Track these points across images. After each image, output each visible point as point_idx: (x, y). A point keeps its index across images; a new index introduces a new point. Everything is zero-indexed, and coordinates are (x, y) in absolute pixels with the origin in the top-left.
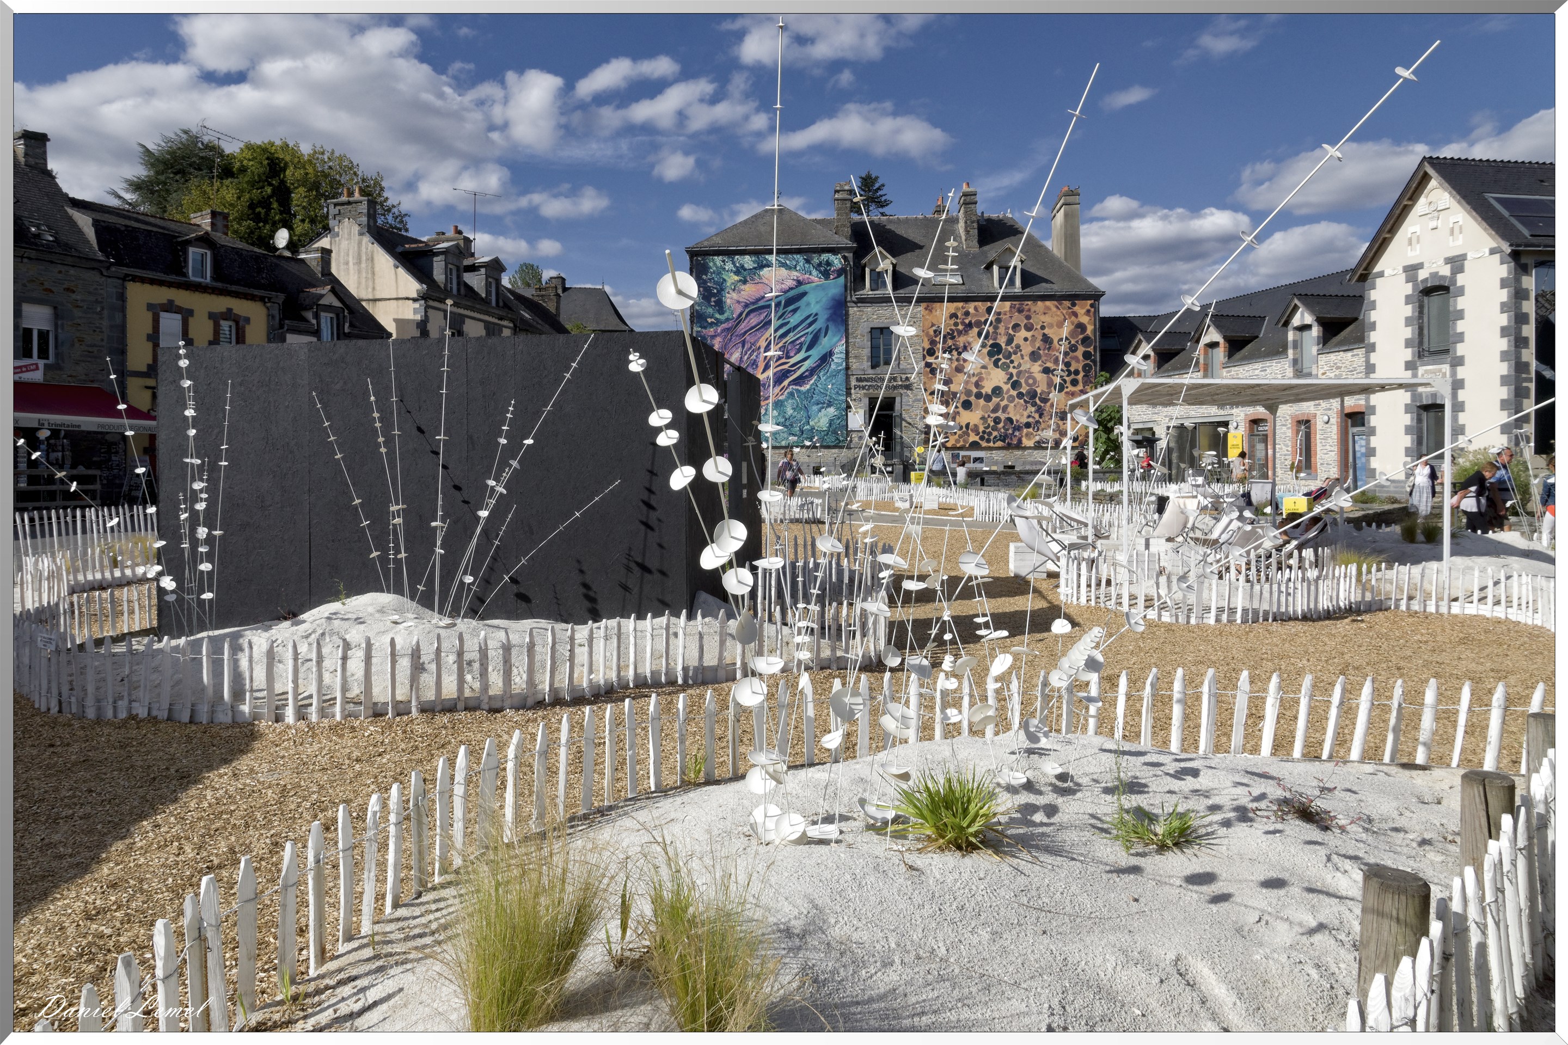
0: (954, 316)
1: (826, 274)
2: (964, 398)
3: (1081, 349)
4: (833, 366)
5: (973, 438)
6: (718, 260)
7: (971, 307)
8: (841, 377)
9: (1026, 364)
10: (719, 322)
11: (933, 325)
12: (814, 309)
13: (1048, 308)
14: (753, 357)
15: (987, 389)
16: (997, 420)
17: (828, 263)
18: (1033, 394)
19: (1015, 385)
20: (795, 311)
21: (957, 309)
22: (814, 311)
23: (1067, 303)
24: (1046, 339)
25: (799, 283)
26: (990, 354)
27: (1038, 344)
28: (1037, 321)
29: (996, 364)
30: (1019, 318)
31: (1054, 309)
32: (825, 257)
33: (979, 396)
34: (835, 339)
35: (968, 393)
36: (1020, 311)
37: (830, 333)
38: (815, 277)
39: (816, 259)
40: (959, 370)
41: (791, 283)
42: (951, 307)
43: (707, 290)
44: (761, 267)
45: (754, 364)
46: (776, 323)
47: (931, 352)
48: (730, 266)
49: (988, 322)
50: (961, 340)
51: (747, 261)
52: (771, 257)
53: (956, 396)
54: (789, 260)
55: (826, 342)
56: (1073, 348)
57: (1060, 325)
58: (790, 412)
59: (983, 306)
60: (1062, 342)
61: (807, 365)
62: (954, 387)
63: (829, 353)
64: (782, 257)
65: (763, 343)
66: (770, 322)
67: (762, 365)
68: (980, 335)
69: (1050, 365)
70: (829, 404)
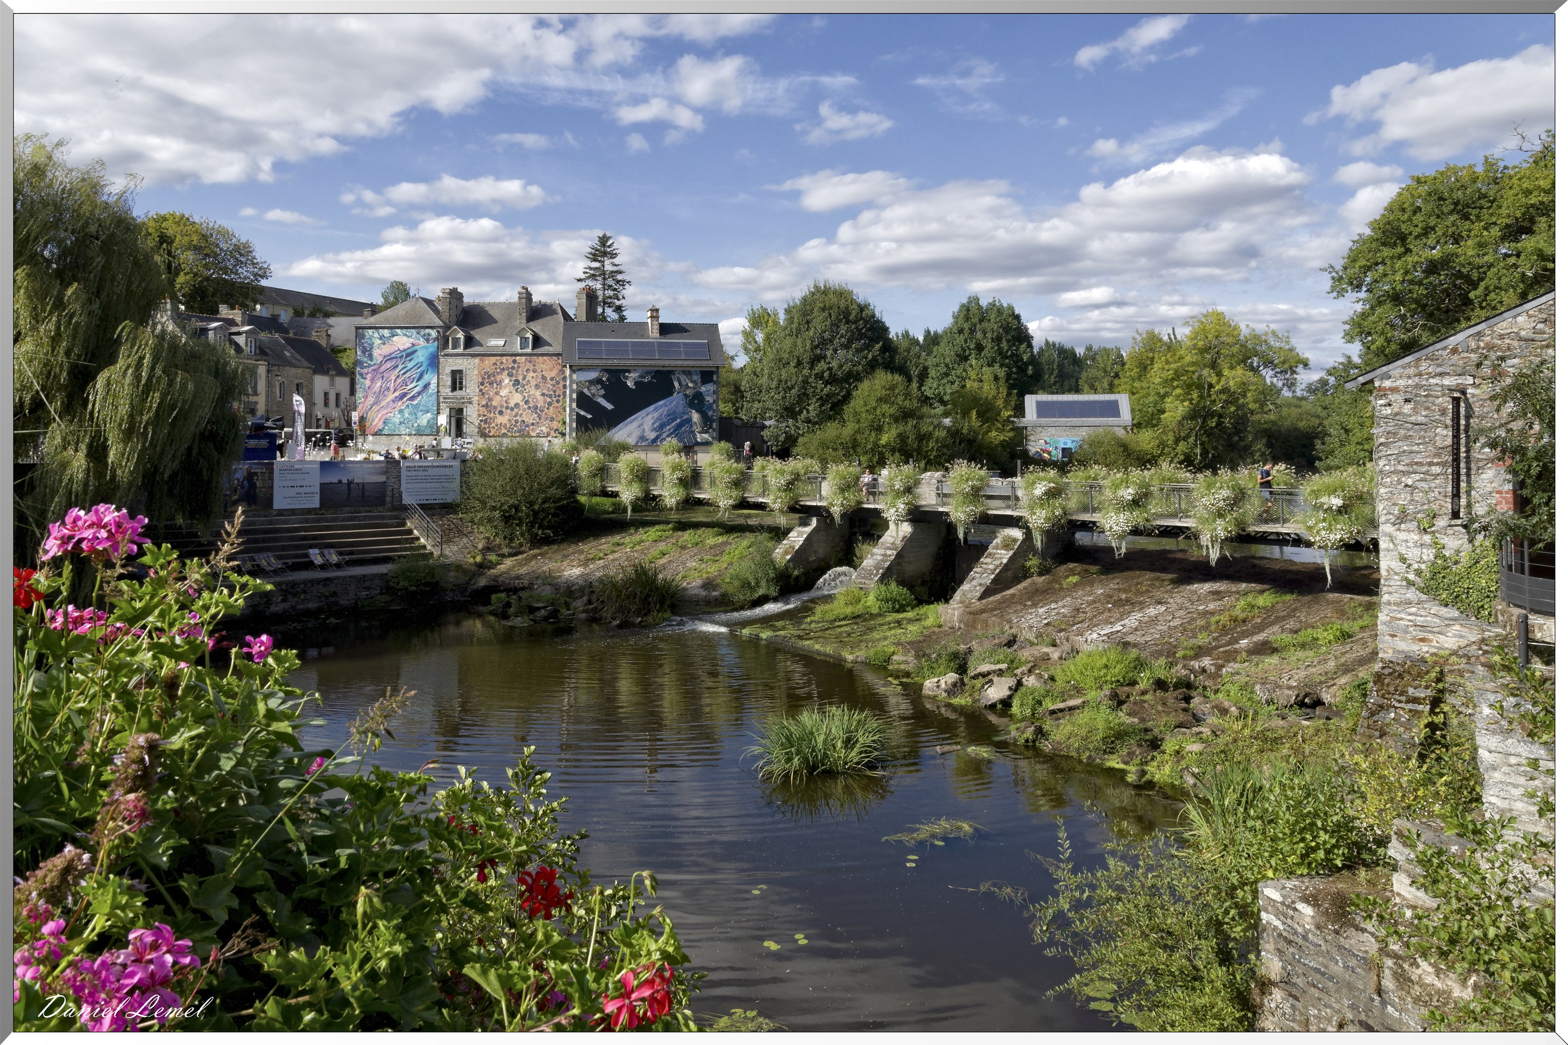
0: (495, 364)
1: (428, 340)
2: (499, 409)
3: (562, 383)
4: (430, 391)
5: (504, 431)
6: (370, 331)
7: (504, 360)
8: (434, 397)
9: (533, 391)
10: (370, 366)
11: (484, 369)
12: (421, 359)
13: (545, 361)
14: (388, 385)
15: (512, 404)
16: (517, 422)
17: (429, 335)
18: (536, 408)
19: (527, 402)
20: (411, 360)
21: (497, 360)
22: (421, 361)
23: (555, 359)
24: (544, 378)
25: (413, 345)
26: (514, 385)
27: (539, 380)
28: (539, 369)
29: (517, 391)
30: (529, 366)
31: (548, 362)
32: (427, 331)
33: (507, 408)
34: (432, 377)
35: (502, 406)
36: (530, 362)
37: (429, 373)
38: (422, 342)
39: (422, 332)
40: (497, 393)
41: (409, 345)
42: (493, 359)
43: (364, 348)
44: (393, 336)
45: (388, 389)
46: (400, 367)
47: (482, 384)
48: (376, 335)
49: (513, 368)
50: (499, 378)
51: (386, 333)
52: (398, 331)
53: (495, 408)
54: (408, 332)
55: (427, 377)
56: (558, 383)
57: (551, 370)
58: (407, 415)
59: (510, 359)
60: (552, 379)
61: (417, 390)
62: (494, 403)
63: (429, 384)
64: (404, 331)
65: (393, 378)
66: (397, 366)
67: (392, 390)
68: (508, 375)
69: (545, 392)
70: (428, 412)
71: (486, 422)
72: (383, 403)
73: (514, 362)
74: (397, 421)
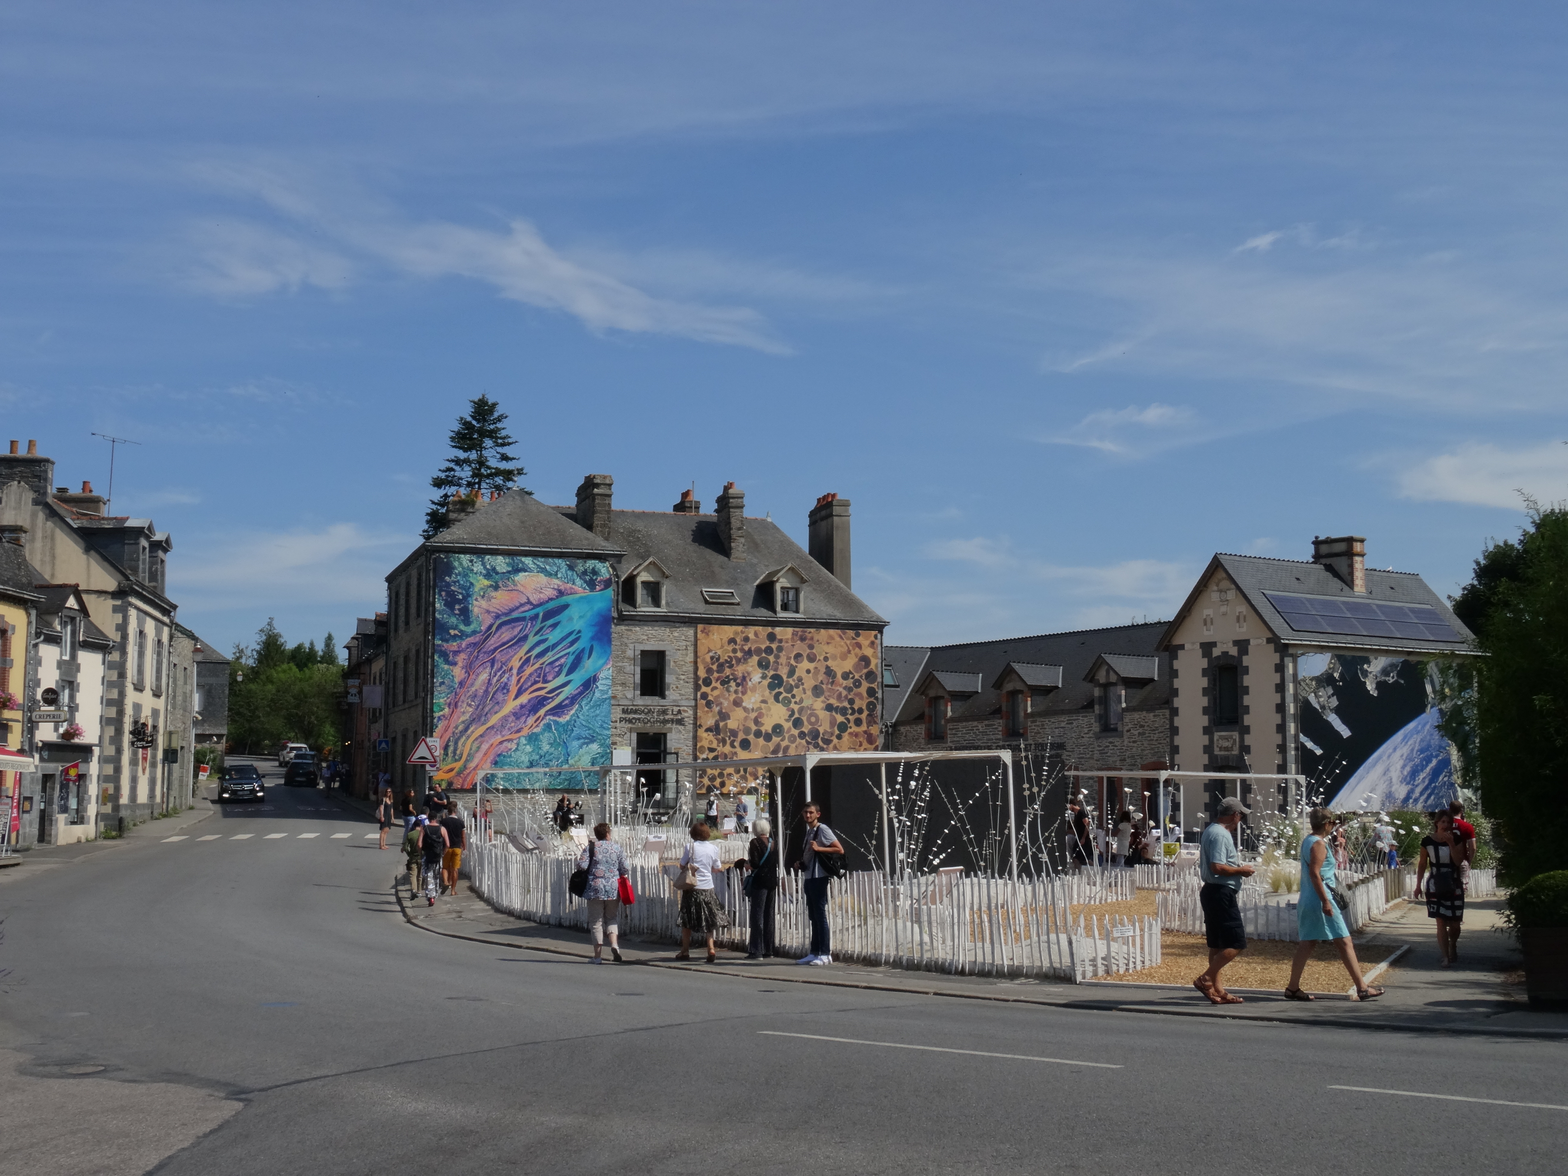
0: (732, 641)
1: (592, 585)
2: (741, 736)
3: (865, 685)
4: (597, 694)
6: (464, 559)
7: (751, 631)
8: (606, 707)
9: (809, 700)
10: (462, 636)
11: (710, 651)
12: (577, 625)
13: (831, 637)
14: (504, 679)
15: (767, 727)
17: (594, 572)
18: (815, 734)
19: (797, 723)
20: (554, 626)
21: (736, 633)
22: (577, 628)
23: (851, 633)
24: (829, 672)
25: (561, 593)
26: (771, 687)
27: (821, 677)
28: (820, 650)
29: (777, 698)
30: (801, 647)
31: (838, 639)
32: (590, 564)
33: (758, 734)
34: (601, 662)
35: (747, 731)
36: (803, 639)
37: (594, 654)
38: (578, 585)
39: (580, 565)
40: (737, 703)
41: (553, 593)
42: (729, 631)
43: (449, 595)
44: (517, 571)
45: (505, 688)
46: (532, 640)
47: (707, 682)
48: (477, 567)
49: (769, 650)
50: (740, 670)
51: (501, 563)
52: (528, 561)
53: (734, 733)
54: (549, 564)
55: (588, 665)
56: (857, 683)
57: (844, 657)
58: (546, 747)
59: (763, 631)
60: (846, 676)
61: (568, 691)
62: (732, 724)
63: (594, 679)
64: (540, 562)
65: (516, 663)
66: (525, 638)
67: (514, 690)
68: (760, 664)
69: (834, 702)
70: (592, 740)
72: (494, 720)
73: (772, 637)
74: (525, 759)
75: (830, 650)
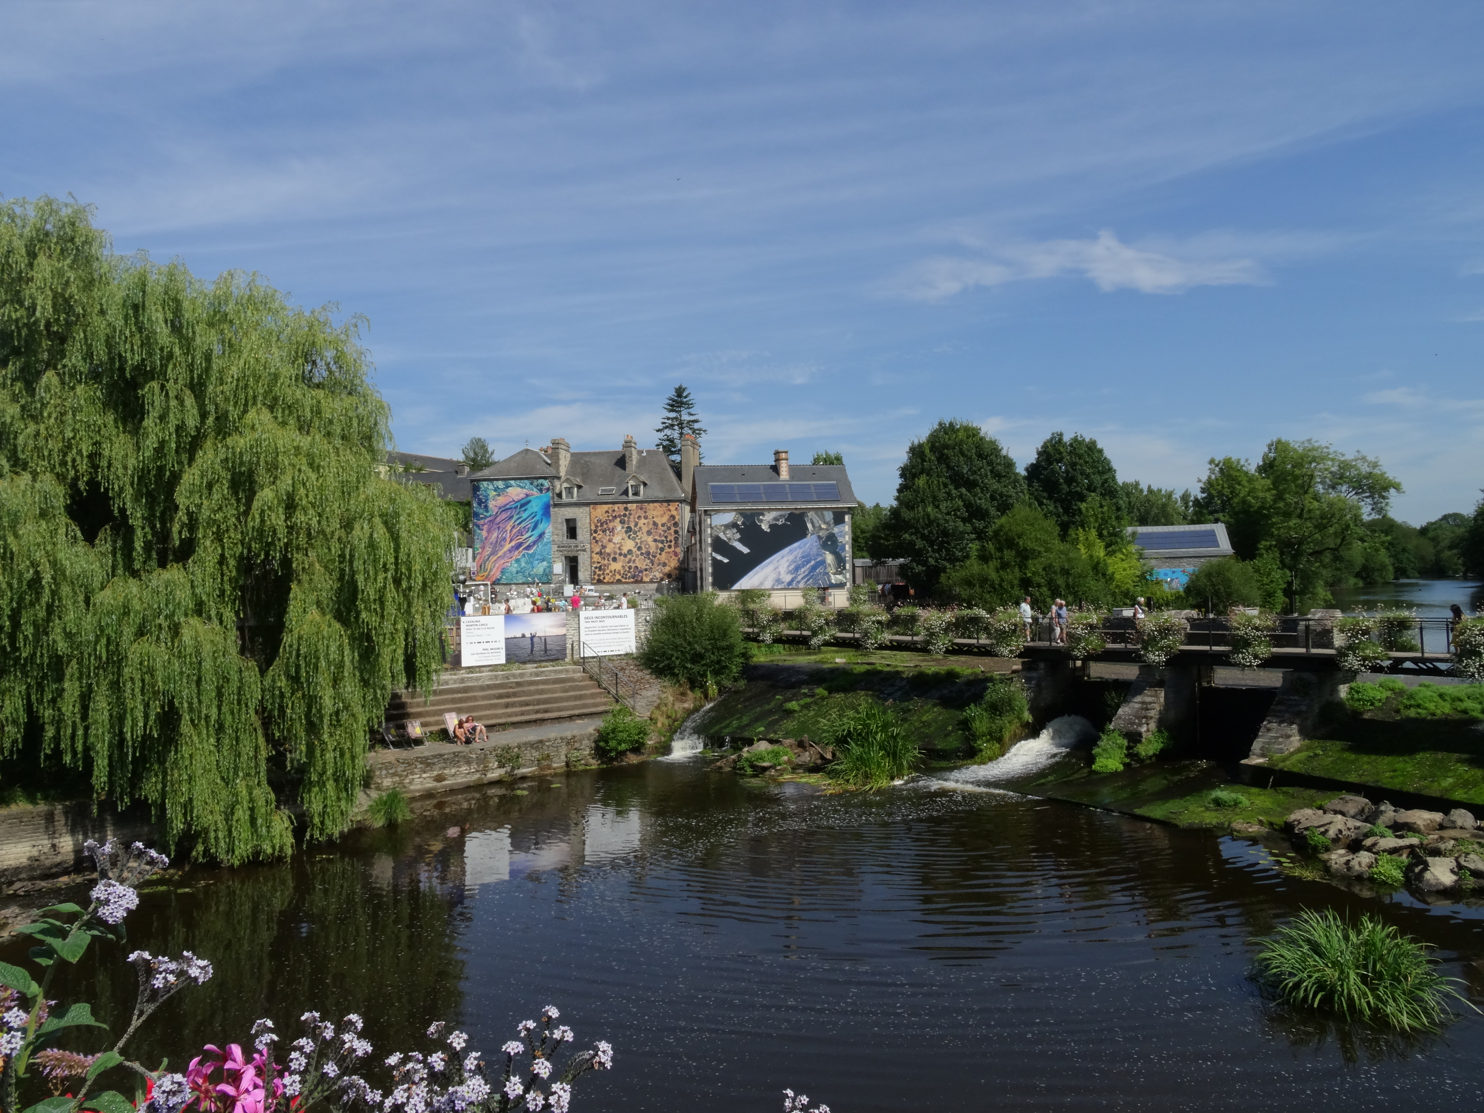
0: (607, 512)
1: (541, 491)
2: (612, 556)
3: (673, 529)
4: (545, 540)
5: (618, 577)
6: (485, 483)
7: (616, 507)
8: (549, 546)
9: (645, 537)
10: (486, 517)
11: (596, 517)
12: (535, 509)
13: (656, 507)
14: (504, 535)
15: (625, 551)
16: (630, 568)
17: (542, 485)
18: (648, 553)
19: (639, 548)
20: (525, 510)
21: (609, 508)
22: (535, 511)
23: (666, 504)
24: (655, 524)
25: (527, 495)
26: (626, 532)
27: (651, 526)
28: (650, 514)
29: (629, 537)
30: (641, 513)
31: (659, 508)
32: (540, 481)
33: (620, 554)
34: (546, 526)
35: (615, 553)
36: (641, 509)
37: (543, 522)
38: (535, 491)
39: (536, 483)
40: (610, 541)
41: (522, 496)
42: (605, 507)
43: (480, 500)
44: (508, 487)
45: (504, 539)
46: (515, 517)
47: (595, 532)
48: (491, 487)
49: (625, 515)
50: (611, 525)
51: (501, 484)
52: (512, 482)
53: (609, 555)
54: (522, 483)
55: (541, 527)
56: (669, 528)
57: (662, 516)
58: (523, 564)
59: (622, 506)
60: (663, 525)
61: (532, 539)
62: (608, 550)
63: (544, 533)
64: (518, 482)
65: (509, 528)
66: (512, 517)
67: (508, 540)
68: (620, 522)
69: (657, 537)
70: (543, 560)
71: (600, 568)
72: (500, 553)
73: (626, 509)
74: (514, 570)
75: (655, 513)
